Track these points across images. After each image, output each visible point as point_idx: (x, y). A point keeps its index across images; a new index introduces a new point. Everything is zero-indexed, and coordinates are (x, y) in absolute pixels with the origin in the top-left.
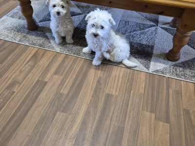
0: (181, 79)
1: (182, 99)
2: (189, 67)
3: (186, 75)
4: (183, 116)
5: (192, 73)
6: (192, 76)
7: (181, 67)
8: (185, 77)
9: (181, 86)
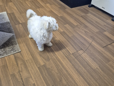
0: (4, 56)
1: (8, 69)
2: (7, 46)
3: (6, 52)
4: (11, 80)
5: (10, 49)
6: (10, 51)
7: (2, 48)
8: (6, 53)
9: (6, 60)
